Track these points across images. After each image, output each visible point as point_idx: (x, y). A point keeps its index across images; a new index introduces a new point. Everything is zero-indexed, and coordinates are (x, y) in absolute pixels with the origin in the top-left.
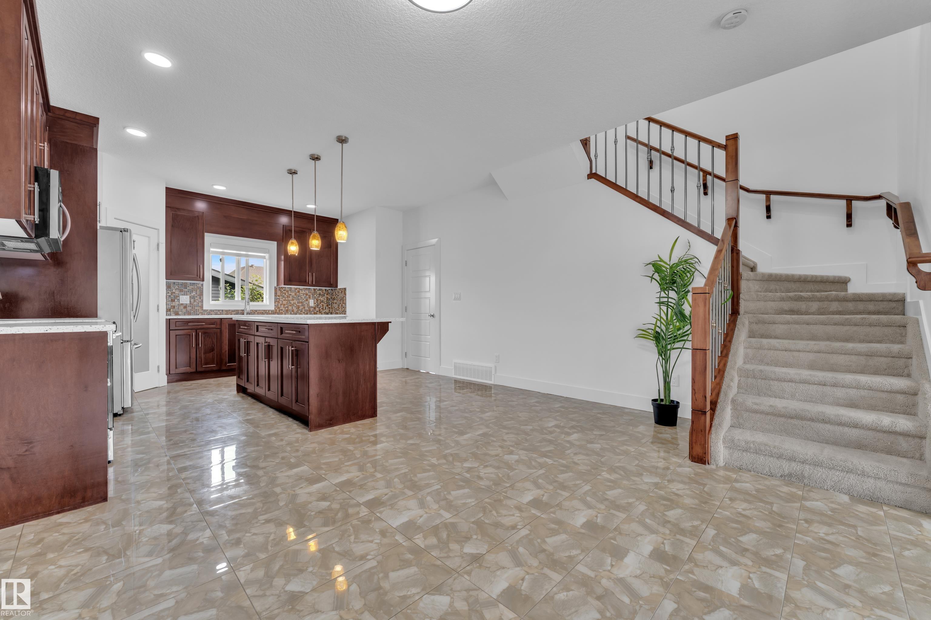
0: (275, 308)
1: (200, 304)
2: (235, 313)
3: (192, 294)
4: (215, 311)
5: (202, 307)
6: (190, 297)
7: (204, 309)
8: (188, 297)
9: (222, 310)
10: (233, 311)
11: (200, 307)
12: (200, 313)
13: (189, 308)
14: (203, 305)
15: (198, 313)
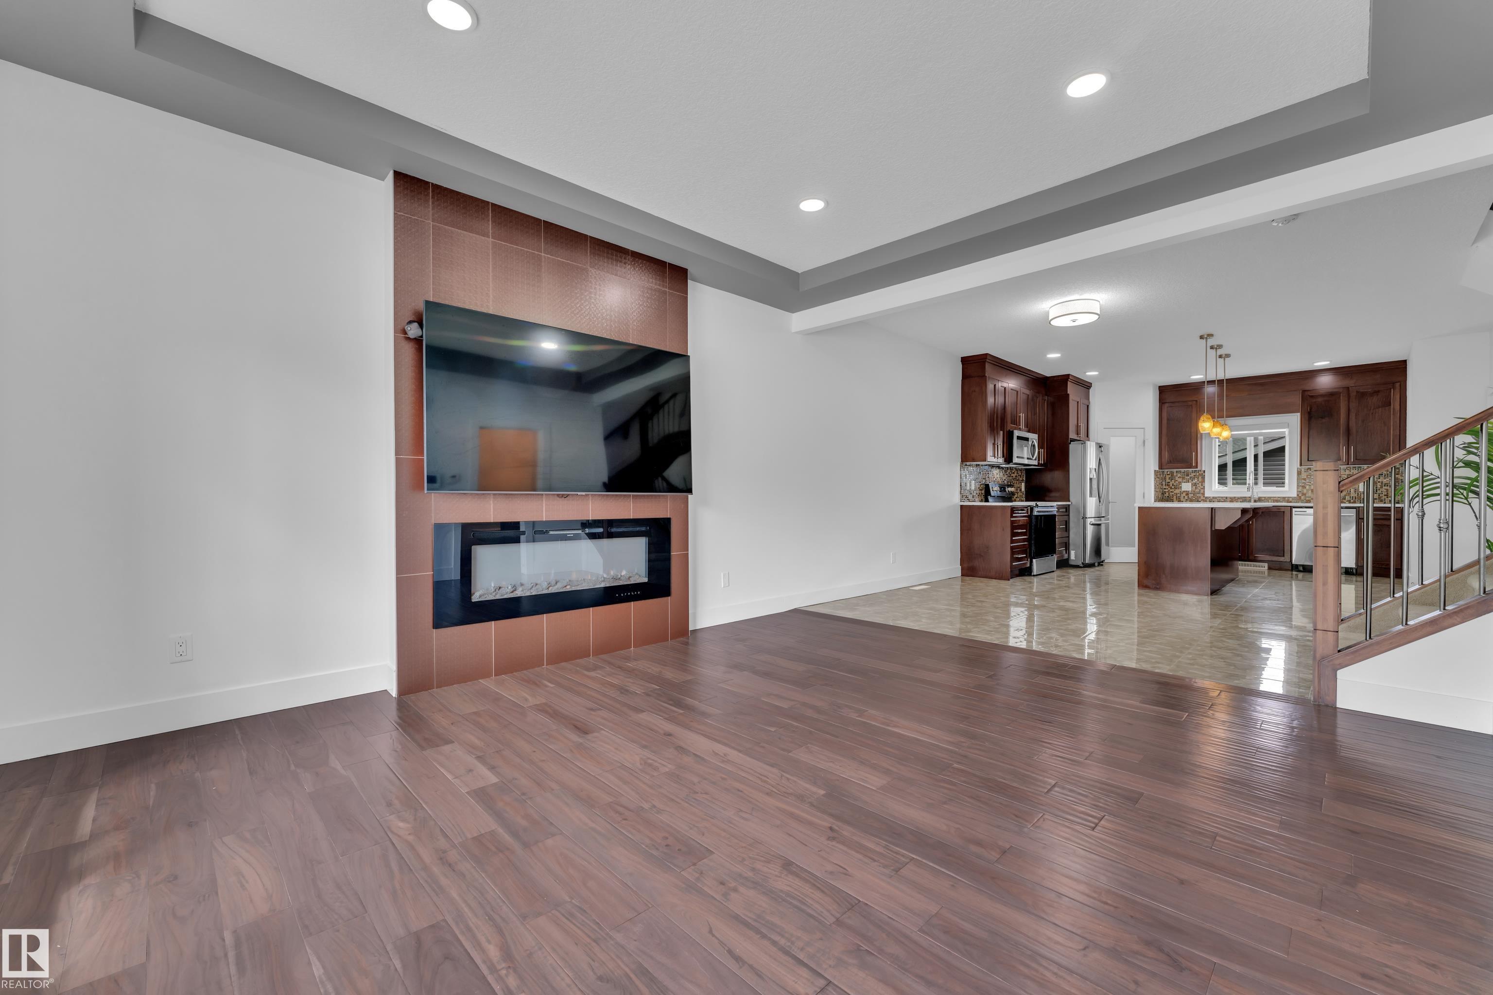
0: (1298, 495)
1: (1202, 491)
2: (1241, 500)
3: (1194, 481)
4: (1218, 498)
5: (1203, 494)
6: (1192, 484)
7: (1206, 496)
8: (1190, 484)
9: (1226, 498)
10: (1239, 499)
11: (1202, 494)
12: (1202, 500)
13: (1190, 496)
14: (1204, 492)
15: (1199, 500)
